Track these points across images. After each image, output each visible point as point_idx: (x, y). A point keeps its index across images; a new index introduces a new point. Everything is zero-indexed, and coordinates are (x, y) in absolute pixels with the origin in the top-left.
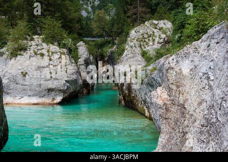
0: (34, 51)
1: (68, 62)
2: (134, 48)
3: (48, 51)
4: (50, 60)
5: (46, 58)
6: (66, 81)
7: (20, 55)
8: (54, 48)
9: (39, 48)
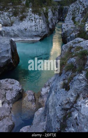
0: (29, 18)
1: (42, 23)
2: (70, 15)
3: (35, 18)
4: (35, 22)
5: (34, 22)
6: (41, 32)
7: (24, 20)
8: (37, 16)
9: (31, 16)
